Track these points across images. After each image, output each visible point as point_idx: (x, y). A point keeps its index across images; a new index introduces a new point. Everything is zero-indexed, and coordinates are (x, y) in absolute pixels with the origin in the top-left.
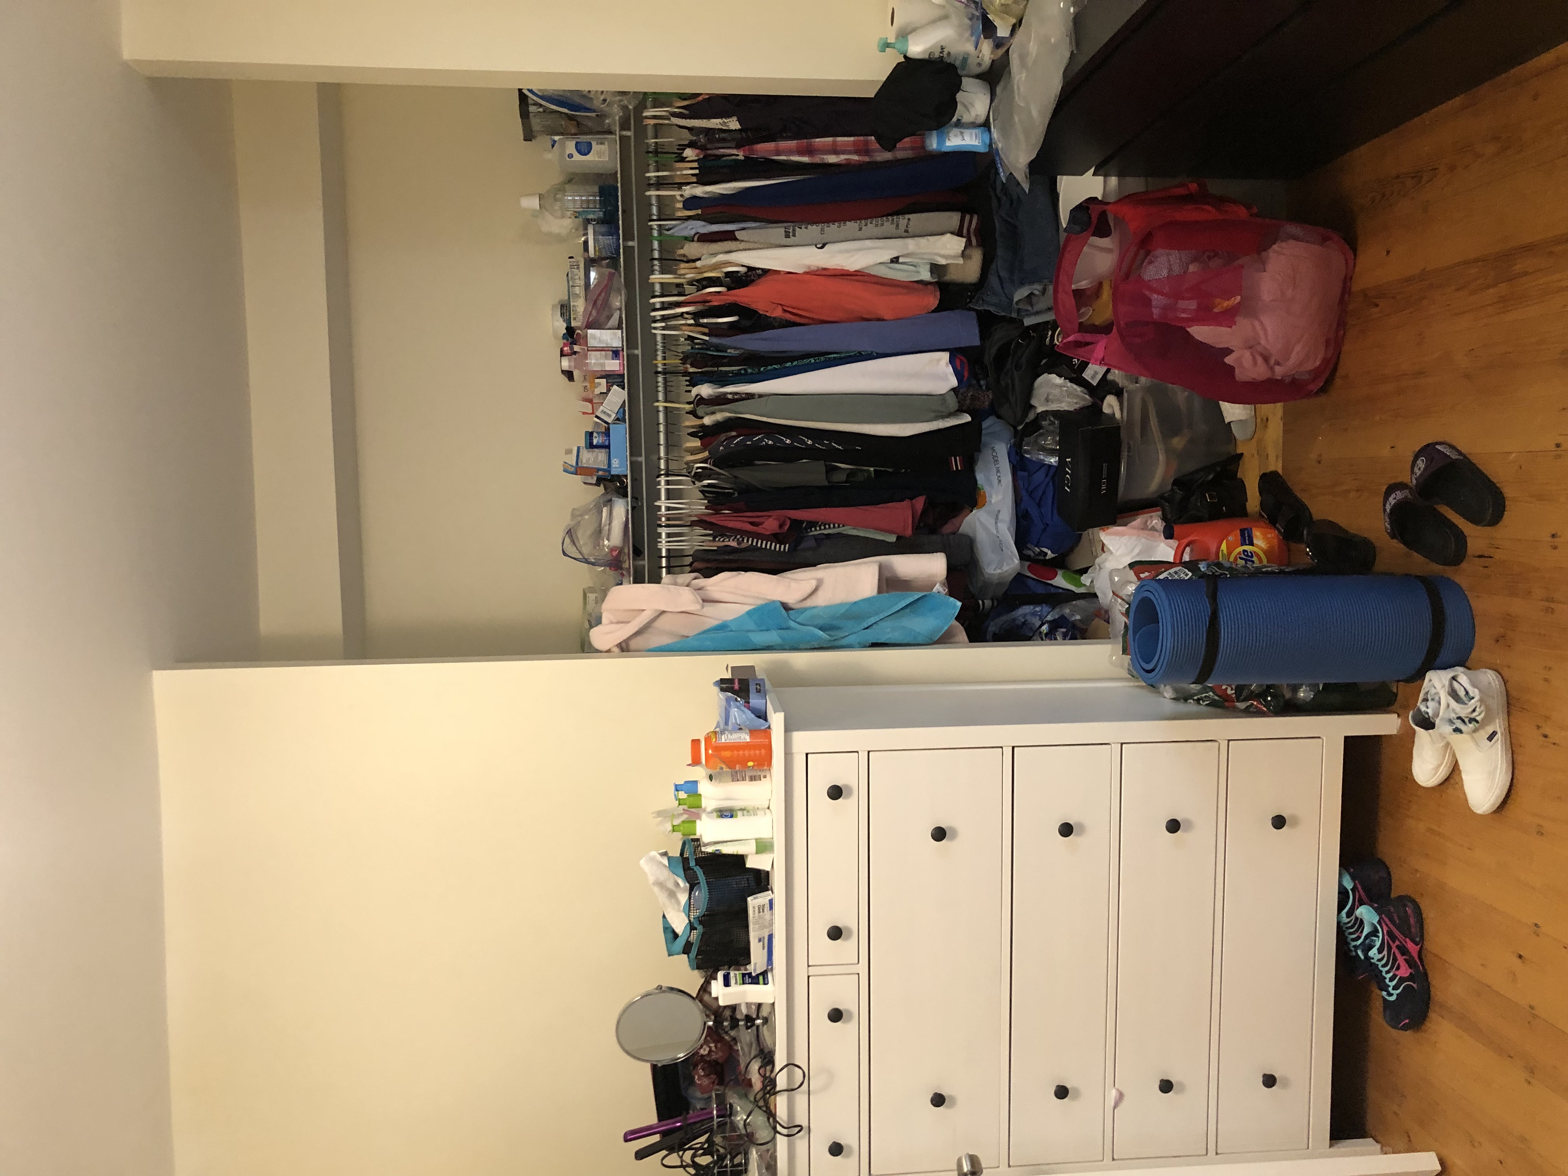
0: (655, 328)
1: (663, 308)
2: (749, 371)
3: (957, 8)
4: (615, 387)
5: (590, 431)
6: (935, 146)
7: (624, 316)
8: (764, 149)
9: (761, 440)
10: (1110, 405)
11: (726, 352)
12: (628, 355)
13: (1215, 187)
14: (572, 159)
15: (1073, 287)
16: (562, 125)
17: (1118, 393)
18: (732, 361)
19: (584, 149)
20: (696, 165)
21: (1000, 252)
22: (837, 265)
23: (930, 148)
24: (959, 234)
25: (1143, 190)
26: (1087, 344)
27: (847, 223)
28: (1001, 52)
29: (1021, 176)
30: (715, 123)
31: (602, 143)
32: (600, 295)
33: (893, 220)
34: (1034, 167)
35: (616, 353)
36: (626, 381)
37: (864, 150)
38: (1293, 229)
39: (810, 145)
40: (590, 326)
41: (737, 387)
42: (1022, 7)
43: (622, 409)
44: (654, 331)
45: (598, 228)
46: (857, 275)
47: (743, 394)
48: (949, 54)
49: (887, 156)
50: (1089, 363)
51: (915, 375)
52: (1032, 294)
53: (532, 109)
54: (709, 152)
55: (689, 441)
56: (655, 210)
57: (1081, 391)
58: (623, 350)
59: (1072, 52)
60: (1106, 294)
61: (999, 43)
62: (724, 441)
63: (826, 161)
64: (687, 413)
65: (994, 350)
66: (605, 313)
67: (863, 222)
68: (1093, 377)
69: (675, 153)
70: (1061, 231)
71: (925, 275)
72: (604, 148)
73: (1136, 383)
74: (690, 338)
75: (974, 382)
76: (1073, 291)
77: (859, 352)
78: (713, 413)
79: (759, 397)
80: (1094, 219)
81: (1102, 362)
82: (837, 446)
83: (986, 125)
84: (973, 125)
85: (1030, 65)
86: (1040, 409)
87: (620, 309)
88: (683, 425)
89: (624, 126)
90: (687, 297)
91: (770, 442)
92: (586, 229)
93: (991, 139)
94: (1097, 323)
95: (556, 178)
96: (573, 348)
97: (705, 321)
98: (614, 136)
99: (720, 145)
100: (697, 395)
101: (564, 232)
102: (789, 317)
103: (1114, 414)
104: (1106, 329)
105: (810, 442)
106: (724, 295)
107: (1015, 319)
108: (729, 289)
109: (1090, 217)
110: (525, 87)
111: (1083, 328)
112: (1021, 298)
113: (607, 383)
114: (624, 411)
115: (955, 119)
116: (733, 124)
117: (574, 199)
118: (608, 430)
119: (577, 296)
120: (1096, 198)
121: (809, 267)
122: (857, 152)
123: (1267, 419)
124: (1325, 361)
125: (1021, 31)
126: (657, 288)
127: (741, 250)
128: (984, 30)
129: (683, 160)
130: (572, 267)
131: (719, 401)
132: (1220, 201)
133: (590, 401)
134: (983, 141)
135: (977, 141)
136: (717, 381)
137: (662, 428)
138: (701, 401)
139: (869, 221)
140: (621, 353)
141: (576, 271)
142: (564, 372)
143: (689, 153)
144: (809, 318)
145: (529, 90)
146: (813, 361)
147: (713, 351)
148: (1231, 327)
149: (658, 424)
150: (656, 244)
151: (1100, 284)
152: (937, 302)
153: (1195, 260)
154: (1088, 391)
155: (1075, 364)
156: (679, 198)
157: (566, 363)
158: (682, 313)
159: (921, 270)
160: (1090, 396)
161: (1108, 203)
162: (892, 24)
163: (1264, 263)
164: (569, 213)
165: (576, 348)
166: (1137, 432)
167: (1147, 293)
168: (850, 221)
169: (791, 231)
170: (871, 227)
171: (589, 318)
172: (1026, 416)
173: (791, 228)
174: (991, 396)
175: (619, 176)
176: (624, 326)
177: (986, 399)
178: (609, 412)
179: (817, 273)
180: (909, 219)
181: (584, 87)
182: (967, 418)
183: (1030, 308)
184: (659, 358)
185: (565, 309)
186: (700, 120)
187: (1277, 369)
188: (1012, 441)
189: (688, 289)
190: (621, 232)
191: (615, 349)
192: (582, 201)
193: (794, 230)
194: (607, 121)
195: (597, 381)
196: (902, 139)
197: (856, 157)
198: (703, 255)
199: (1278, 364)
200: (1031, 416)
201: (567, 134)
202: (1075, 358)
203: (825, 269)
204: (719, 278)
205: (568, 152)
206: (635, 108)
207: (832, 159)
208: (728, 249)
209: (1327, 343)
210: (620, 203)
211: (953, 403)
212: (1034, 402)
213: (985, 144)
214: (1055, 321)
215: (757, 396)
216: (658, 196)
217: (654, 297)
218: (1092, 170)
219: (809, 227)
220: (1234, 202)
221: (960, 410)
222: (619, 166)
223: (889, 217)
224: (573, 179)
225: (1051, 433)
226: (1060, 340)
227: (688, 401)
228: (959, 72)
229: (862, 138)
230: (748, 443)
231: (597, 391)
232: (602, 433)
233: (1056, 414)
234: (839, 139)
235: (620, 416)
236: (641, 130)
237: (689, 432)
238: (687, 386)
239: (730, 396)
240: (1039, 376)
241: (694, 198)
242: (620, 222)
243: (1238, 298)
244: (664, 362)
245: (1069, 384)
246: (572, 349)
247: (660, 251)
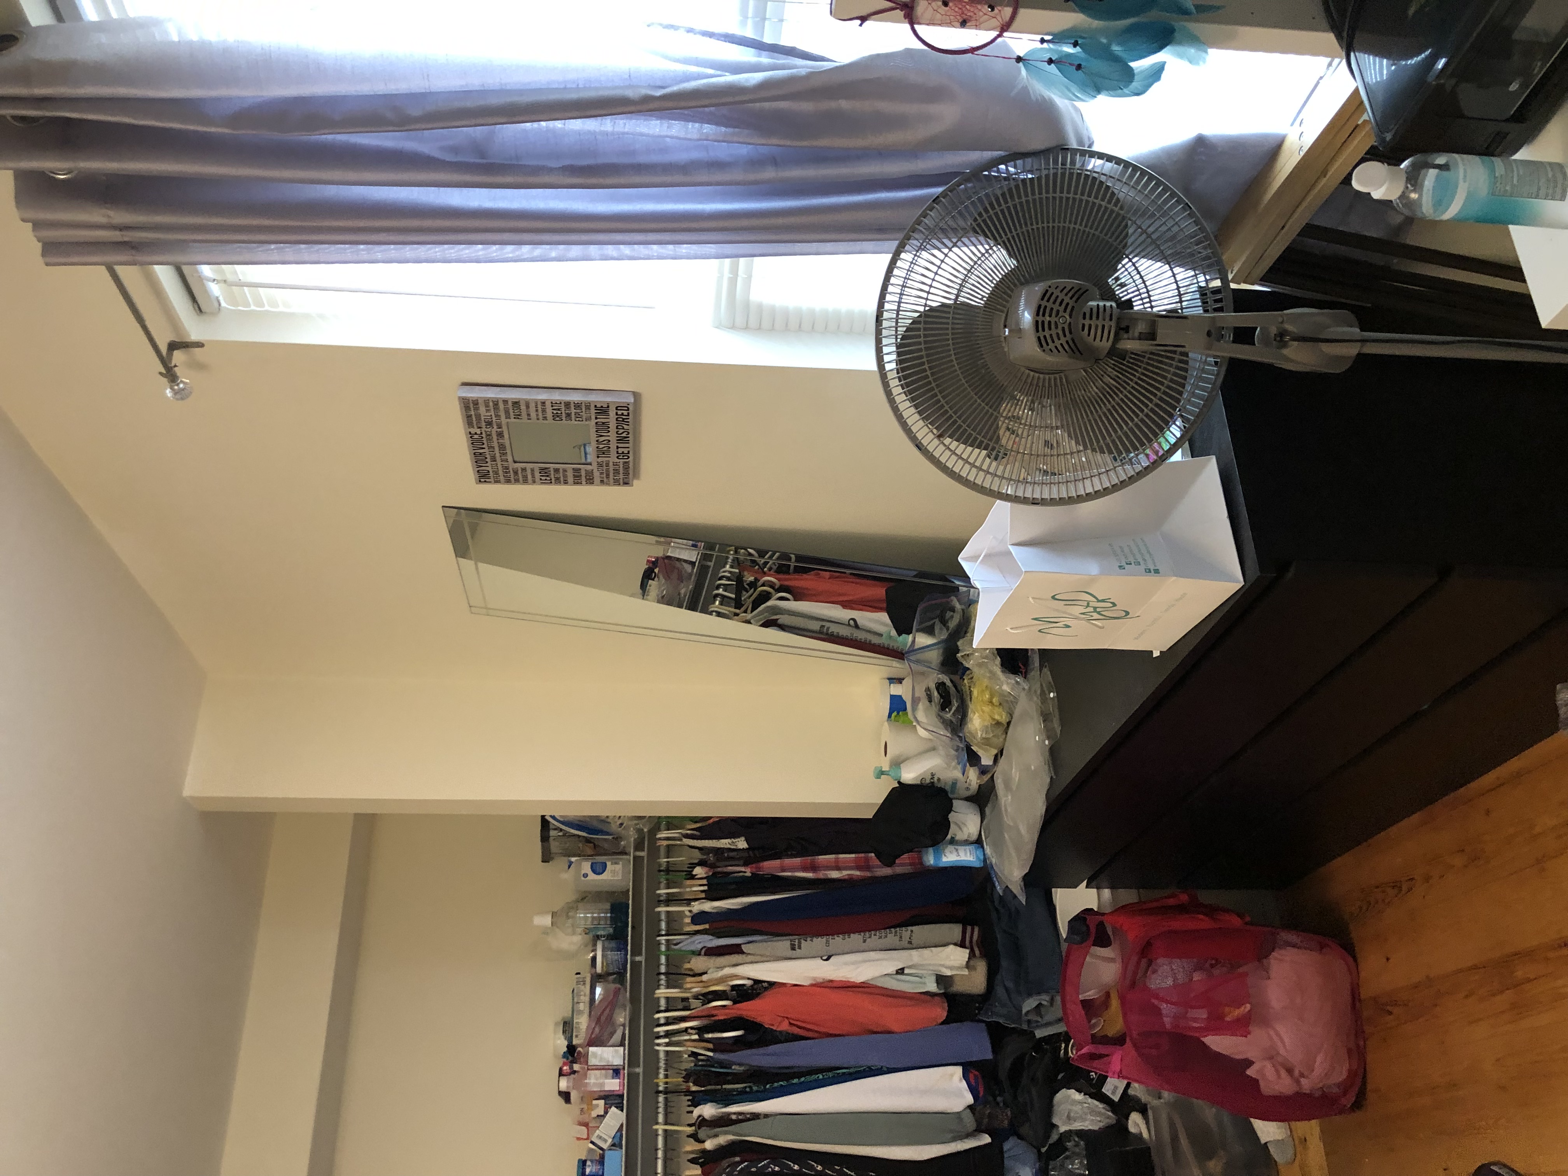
0: (658, 1045)
1: (667, 1024)
2: (755, 1088)
3: (944, 742)
4: (613, 1109)
5: (584, 1158)
6: (932, 862)
7: (627, 1032)
8: (770, 866)
9: (766, 1166)
10: (1136, 1123)
11: (730, 1068)
12: (628, 1074)
13: (1206, 897)
14: (588, 878)
15: (1081, 997)
16: (579, 848)
17: (1143, 1110)
18: (737, 1078)
19: (599, 869)
20: (705, 882)
21: (1004, 963)
22: (843, 977)
23: (928, 864)
24: (962, 945)
25: (1136, 901)
26: (1101, 1056)
27: (852, 935)
28: (986, 778)
29: (1017, 889)
30: (724, 843)
31: (616, 863)
32: (604, 1010)
33: (896, 932)
34: (1028, 880)
35: (616, 1072)
36: (625, 1102)
37: (864, 866)
38: (1292, 937)
39: (813, 862)
40: (592, 1043)
41: (743, 1106)
42: (1001, 740)
43: (619, 1134)
44: (657, 1048)
45: (607, 944)
46: (863, 987)
47: (748, 1114)
48: (939, 780)
49: (887, 871)
50: (1106, 1077)
51: (925, 1092)
52: (1040, 1005)
53: (553, 833)
54: (719, 869)
55: (689, 1169)
56: (663, 925)
57: (1104, 1108)
58: (624, 1069)
59: (1052, 778)
60: (1115, 1003)
61: (983, 771)
62: (727, 1168)
63: (829, 877)
64: (688, 1136)
65: (1008, 1064)
66: (610, 1029)
67: (867, 934)
68: (1113, 1093)
69: (686, 871)
70: (1062, 941)
71: (932, 987)
72: (619, 867)
73: (1160, 1098)
74: (694, 1054)
75: (991, 1098)
76: (1082, 1001)
77: (869, 1067)
78: (716, 1136)
79: (764, 1118)
80: (1093, 930)
81: (1120, 1076)
82: (849, 1172)
83: (978, 842)
84: (966, 843)
85: (1014, 788)
86: (1063, 1129)
87: (624, 1025)
88: (683, 1150)
89: (639, 846)
90: (693, 1011)
91: (777, 1169)
92: (595, 945)
93: (984, 855)
94: (1110, 1035)
95: (571, 897)
96: (573, 1068)
97: (710, 1036)
98: (628, 857)
99: (727, 863)
100: (700, 1116)
101: (573, 948)
102: (796, 1031)
103: (1141, 1133)
104: (1119, 1041)
105: (819, 1168)
106: (729, 1009)
107: (1025, 1030)
108: (735, 1002)
109: (1088, 926)
110: (547, 813)
111: (1096, 1040)
112: (1029, 1009)
113: (605, 1104)
114: (621, 1136)
115: (949, 837)
116: (741, 844)
117: (585, 916)
118: (602, 1157)
119: (580, 1012)
120: (1092, 909)
121: (814, 978)
122: (858, 868)
123: (1305, 1140)
124: (1352, 1074)
125: (1002, 761)
126: (663, 1002)
127: (747, 963)
128: (969, 760)
129: (693, 877)
130: (578, 983)
131: (723, 1122)
132: (1211, 911)
133: (586, 1125)
134: (978, 857)
135: (972, 857)
136: (721, 1100)
137: (660, 1154)
138: (702, 1122)
139: (873, 932)
140: (622, 1072)
141: (582, 987)
142: (561, 1093)
143: (699, 871)
144: (816, 1032)
145: (551, 816)
146: (821, 1077)
147: (716, 1067)
148: (1246, 1036)
149: (657, 1149)
150: (663, 959)
151: (1108, 995)
152: (945, 1014)
153: (1198, 968)
154: (1111, 1107)
155: (1093, 1079)
156: (688, 913)
157: (564, 1084)
158: (687, 1029)
159: (926, 980)
160: (1112, 1112)
161: (1103, 914)
162: (886, 755)
163: (1267, 970)
164: (579, 930)
165: (576, 1067)
166: (1169, 1153)
167: (1156, 1002)
168: (854, 933)
169: (796, 943)
170: (874, 939)
171: (591, 1035)
172: (1049, 1137)
173: (797, 941)
174: (1009, 1113)
175: (631, 893)
176: (627, 1042)
177: (1004, 1118)
178: (606, 1137)
179: (823, 985)
180: (912, 931)
181: (603, 813)
182: (986, 1139)
183: (1040, 1020)
184: (661, 1076)
185: (568, 1027)
186: (711, 841)
187: (1303, 1081)
188: (1037, 1165)
189: (695, 1003)
190: (629, 948)
191: (615, 1067)
192: (593, 918)
193: (800, 943)
194: (622, 843)
195: (595, 1102)
196: (899, 857)
197: (858, 873)
198: (709, 969)
199: (1302, 1075)
200: (1054, 1137)
201: (584, 856)
202: (1092, 1072)
203: (831, 981)
204: (724, 991)
205: (583, 872)
206: (649, 831)
207: (835, 874)
208: (734, 963)
209: (1349, 1051)
210: (630, 920)
211: (970, 1122)
212: (1055, 1121)
213: (980, 860)
214: (1066, 1033)
215: (762, 1117)
216: (668, 912)
217: (659, 1012)
218: (1085, 882)
219: (815, 939)
220: (1226, 911)
221: (979, 1130)
222: (631, 884)
223: (893, 929)
224: (586, 897)
225: (1078, 1155)
226: (1074, 1052)
227: (690, 1123)
228: (949, 795)
229: (863, 855)
230: (753, 1170)
231: (594, 1114)
232: (597, 1160)
233: (1081, 1134)
234: (841, 856)
235: (617, 1141)
236: (654, 851)
237: (689, 1158)
238: (689, 1106)
239: (734, 1117)
240: (1058, 1092)
241: (703, 913)
242: (629, 938)
243: (1248, 1006)
244: (666, 1080)
245: (1090, 1100)
246: (571, 1068)
247: (667, 965)
